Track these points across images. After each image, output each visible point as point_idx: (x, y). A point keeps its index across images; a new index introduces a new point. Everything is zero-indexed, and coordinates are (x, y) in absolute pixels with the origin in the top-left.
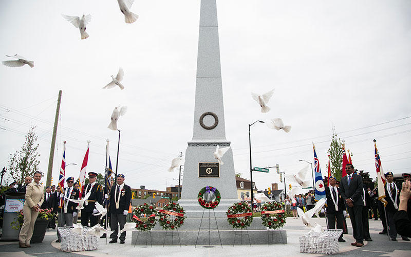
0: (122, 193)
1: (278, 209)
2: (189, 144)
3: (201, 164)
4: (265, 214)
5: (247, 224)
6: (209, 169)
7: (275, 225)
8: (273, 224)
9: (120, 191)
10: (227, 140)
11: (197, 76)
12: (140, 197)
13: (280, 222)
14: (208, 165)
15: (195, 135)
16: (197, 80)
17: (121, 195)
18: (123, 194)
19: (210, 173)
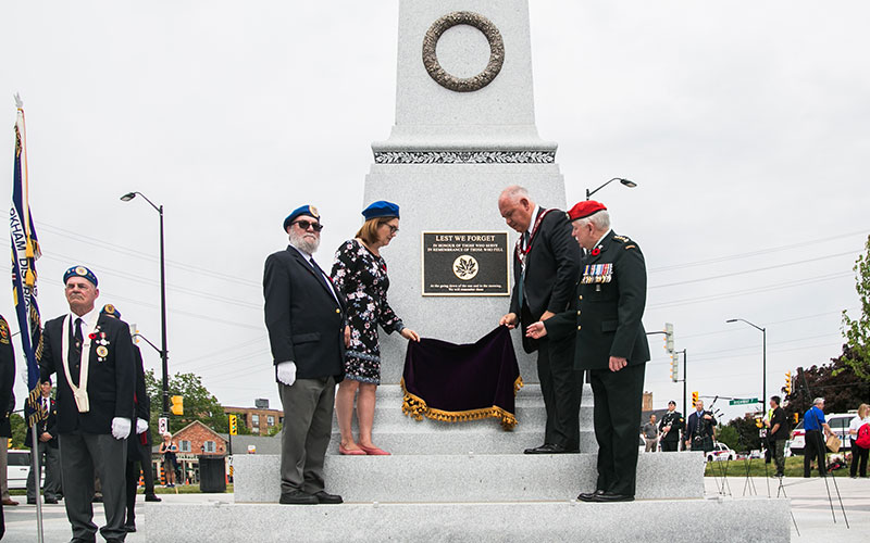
0: (94, 346)
2: (380, 153)
3: (430, 239)
6: (467, 258)
9: (87, 341)
10: (543, 140)
12: (255, 430)
14: (462, 241)
15: (405, 113)
17: (93, 355)
18: (102, 352)
19: (469, 276)
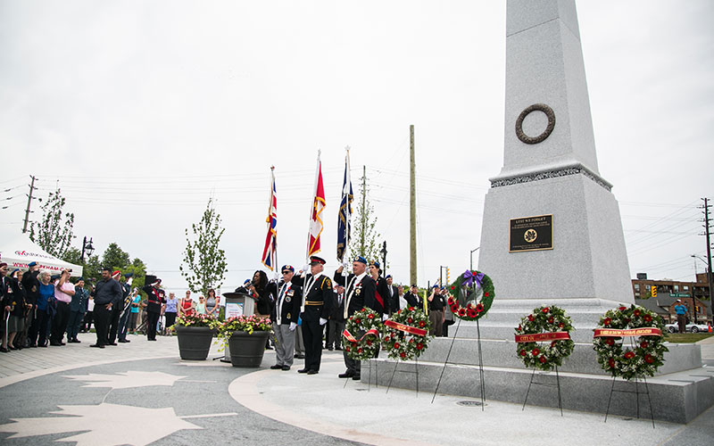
0: (356, 289)
1: (640, 326)
2: (494, 182)
3: (513, 222)
4: (603, 338)
5: (554, 359)
6: (531, 231)
7: (625, 369)
8: (620, 365)
11: (507, 33)
13: (640, 362)
14: (532, 222)
15: (509, 160)
16: (507, 41)
17: (355, 293)
18: (358, 292)
19: (532, 240)
